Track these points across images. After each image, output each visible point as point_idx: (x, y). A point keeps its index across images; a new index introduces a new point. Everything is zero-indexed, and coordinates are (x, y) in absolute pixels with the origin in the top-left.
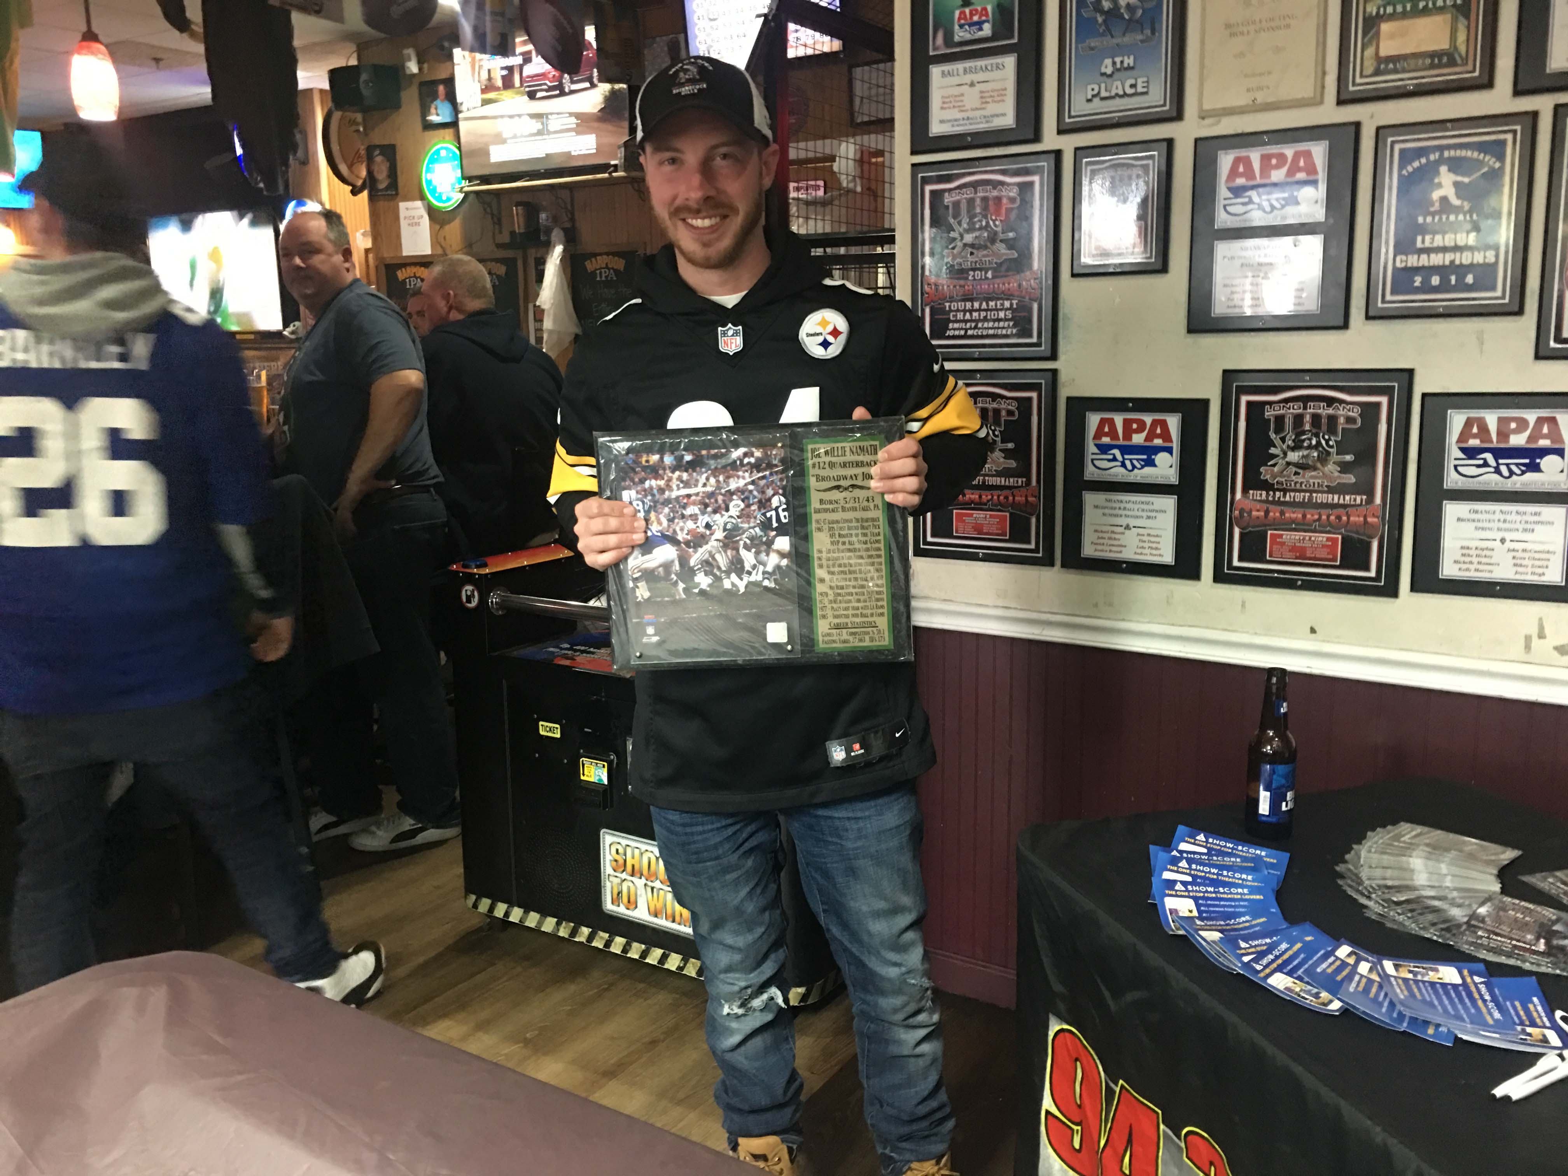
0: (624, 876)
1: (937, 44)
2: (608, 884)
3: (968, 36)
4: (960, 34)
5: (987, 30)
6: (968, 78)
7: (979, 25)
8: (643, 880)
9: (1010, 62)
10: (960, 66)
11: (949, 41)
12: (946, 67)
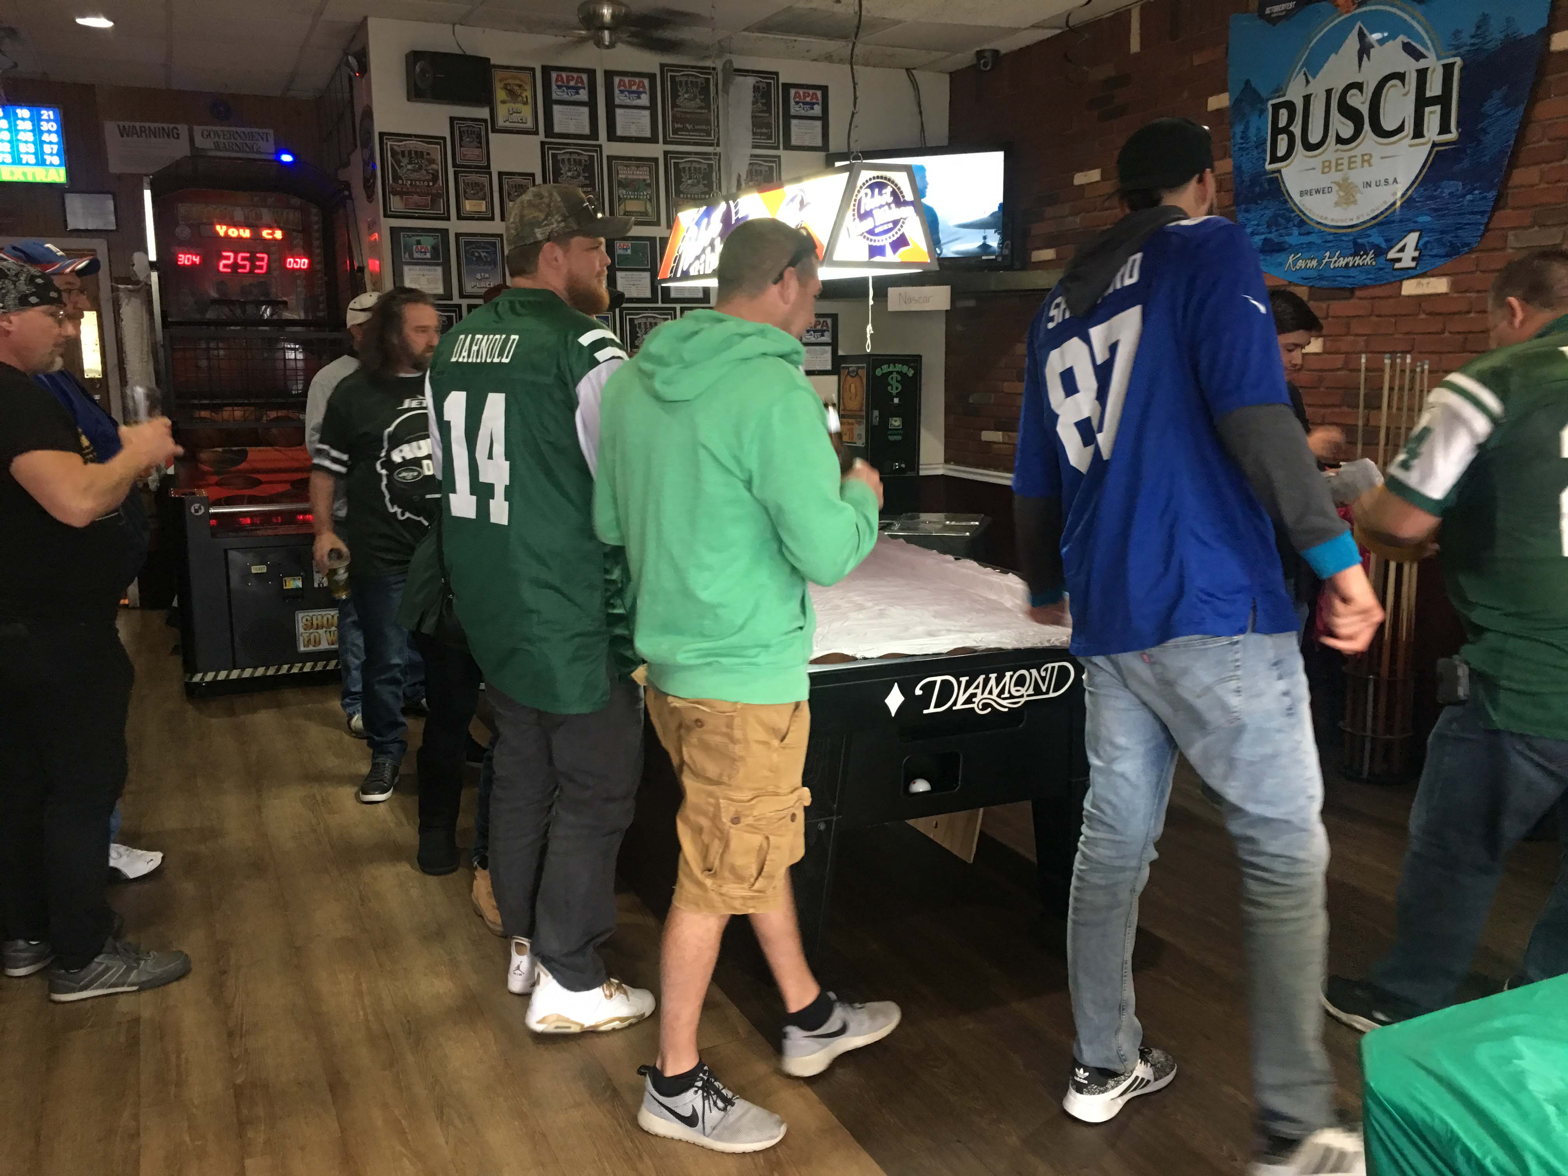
0: (311, 631)
1: (406, 257)
2: (301, 638)
3: (420, 257)
4: (416, 255)
5: (428, 255)
6: (422, 273)
7: (425, 253)
8: (324, 629)
9: (439, 269)
10: (418, 267)
11: (411, 255)
12: (411, 267)
